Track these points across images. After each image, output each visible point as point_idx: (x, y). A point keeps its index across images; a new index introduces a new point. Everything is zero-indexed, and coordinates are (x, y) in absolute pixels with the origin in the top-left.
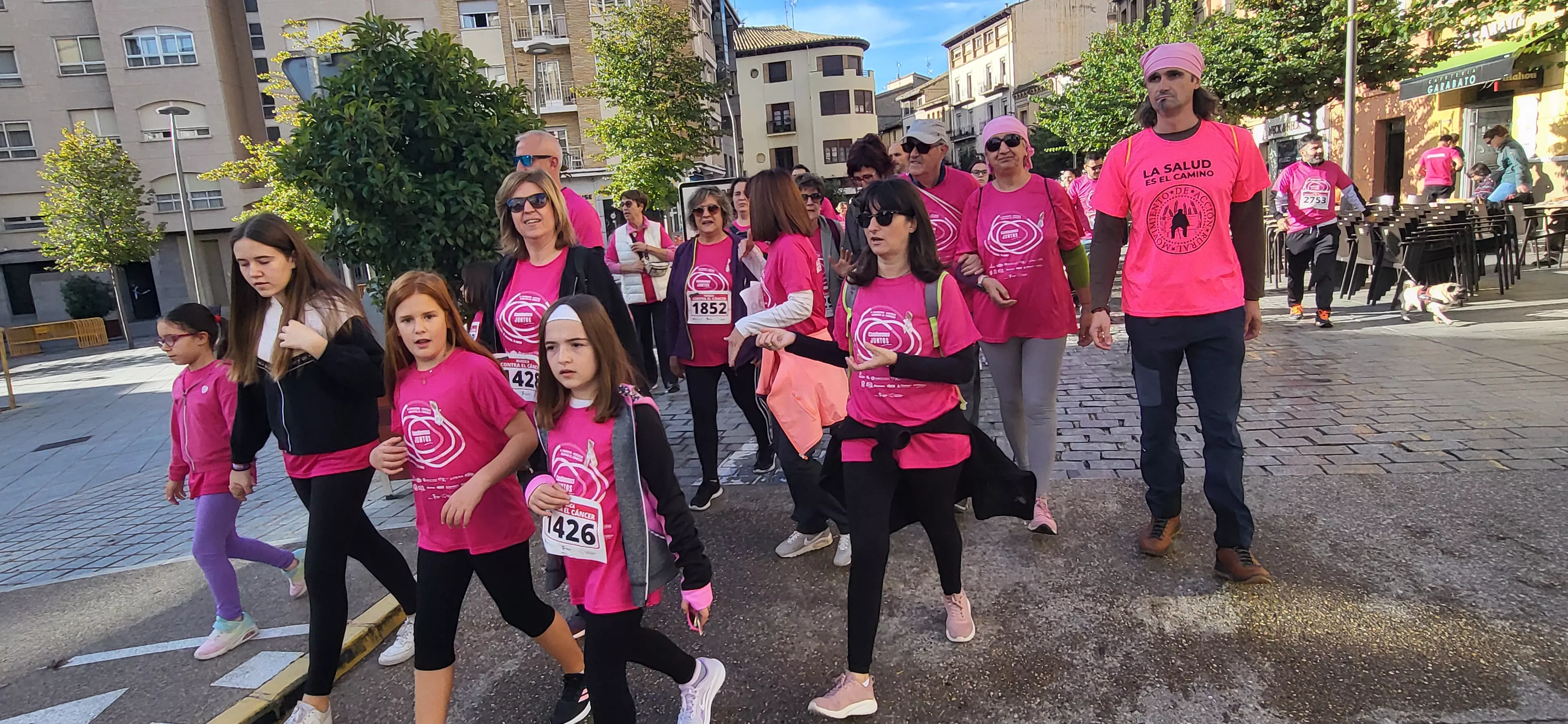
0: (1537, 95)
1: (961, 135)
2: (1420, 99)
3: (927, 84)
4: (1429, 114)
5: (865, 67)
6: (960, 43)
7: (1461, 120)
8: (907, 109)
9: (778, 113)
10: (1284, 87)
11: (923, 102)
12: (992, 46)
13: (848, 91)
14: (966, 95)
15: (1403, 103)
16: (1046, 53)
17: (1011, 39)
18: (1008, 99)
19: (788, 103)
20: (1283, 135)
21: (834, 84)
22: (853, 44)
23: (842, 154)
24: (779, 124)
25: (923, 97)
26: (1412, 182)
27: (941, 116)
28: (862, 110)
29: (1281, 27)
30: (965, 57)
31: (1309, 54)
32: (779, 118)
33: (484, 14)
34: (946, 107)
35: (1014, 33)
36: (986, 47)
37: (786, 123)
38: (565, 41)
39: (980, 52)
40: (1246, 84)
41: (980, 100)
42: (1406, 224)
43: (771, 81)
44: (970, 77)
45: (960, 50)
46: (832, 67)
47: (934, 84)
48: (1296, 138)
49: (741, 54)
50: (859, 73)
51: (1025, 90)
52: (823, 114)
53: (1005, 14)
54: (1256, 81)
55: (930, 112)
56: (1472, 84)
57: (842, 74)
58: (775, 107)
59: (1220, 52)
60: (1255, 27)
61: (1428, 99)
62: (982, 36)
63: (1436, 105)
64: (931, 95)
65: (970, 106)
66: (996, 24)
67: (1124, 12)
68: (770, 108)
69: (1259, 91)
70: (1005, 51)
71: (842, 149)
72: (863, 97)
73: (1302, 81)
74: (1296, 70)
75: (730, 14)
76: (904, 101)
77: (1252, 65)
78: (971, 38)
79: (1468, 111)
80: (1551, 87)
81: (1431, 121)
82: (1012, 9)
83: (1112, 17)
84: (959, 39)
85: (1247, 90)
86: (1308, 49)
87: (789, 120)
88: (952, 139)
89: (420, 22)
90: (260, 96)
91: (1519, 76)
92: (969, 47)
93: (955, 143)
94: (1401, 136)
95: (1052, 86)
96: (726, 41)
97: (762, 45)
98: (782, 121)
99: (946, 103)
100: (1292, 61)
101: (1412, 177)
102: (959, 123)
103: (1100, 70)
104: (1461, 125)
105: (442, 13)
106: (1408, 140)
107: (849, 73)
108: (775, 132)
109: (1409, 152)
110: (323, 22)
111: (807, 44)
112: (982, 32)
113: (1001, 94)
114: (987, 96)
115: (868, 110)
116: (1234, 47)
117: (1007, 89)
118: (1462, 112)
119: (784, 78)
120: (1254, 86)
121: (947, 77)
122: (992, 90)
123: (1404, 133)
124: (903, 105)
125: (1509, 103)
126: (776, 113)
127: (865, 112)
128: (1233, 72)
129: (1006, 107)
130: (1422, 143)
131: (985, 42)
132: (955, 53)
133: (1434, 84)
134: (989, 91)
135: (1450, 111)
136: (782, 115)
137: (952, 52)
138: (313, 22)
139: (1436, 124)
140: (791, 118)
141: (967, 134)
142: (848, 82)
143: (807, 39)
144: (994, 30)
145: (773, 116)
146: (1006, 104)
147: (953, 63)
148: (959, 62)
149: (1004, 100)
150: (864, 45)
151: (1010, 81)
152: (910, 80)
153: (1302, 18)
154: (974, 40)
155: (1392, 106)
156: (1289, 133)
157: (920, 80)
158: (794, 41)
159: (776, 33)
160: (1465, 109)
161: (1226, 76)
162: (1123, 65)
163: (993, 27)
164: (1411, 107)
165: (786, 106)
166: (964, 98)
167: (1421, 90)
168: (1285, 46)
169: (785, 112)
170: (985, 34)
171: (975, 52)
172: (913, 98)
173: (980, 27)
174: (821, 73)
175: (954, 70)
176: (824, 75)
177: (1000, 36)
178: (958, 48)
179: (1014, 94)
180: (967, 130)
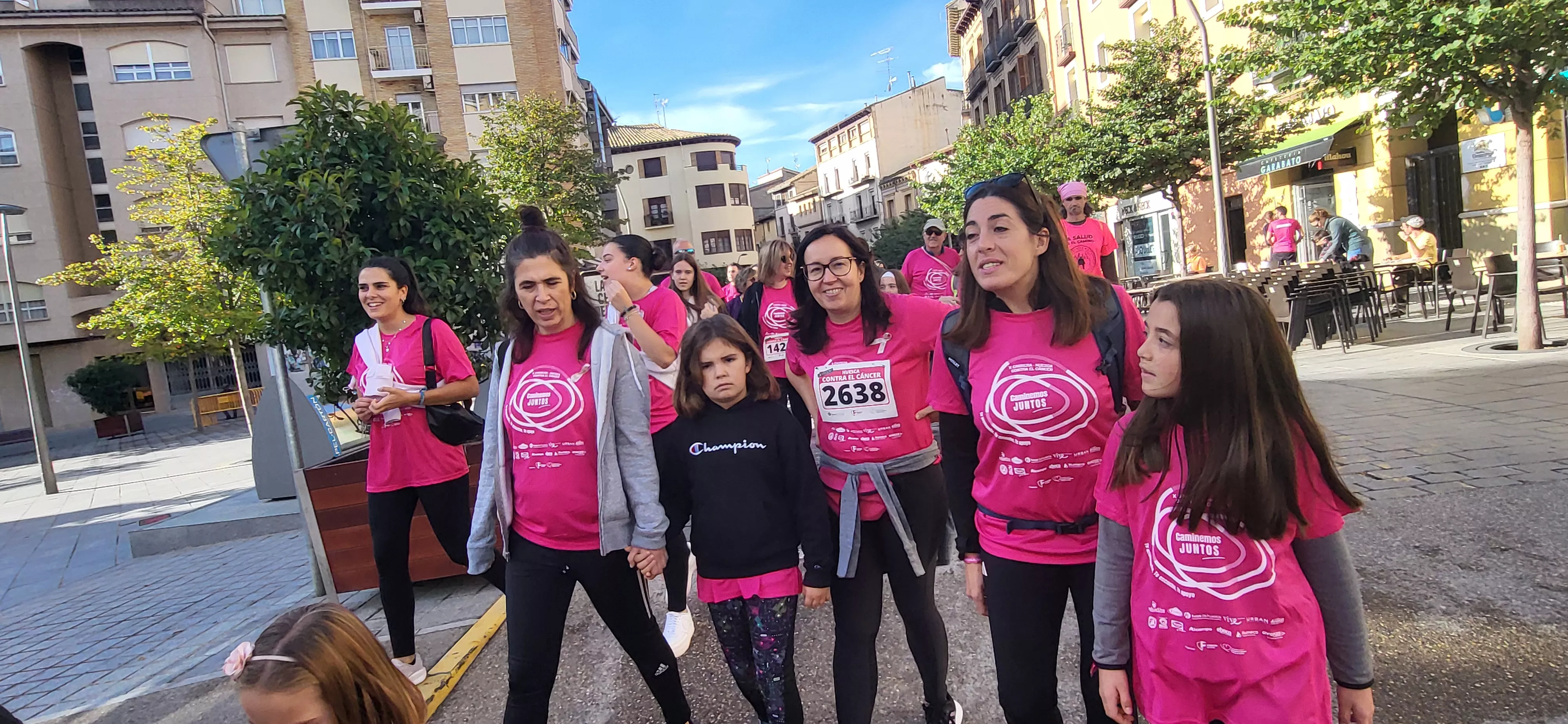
0: (1353, 173)
2: (1253, 179)
3: (796, 177)
4: (1263, 191)
5: (738, 161)
6: (826, 140)
7: (1292, 196)
8: (778, 201)
9: (655, 207)
10: (1151, 168)
11: (794, 194)
12: (856, 142)
13: (723, 185)
14: (835, 187)
15: (1239, 183)
17: (873, 135)
18: (875, 190)
19: (664, 197)
20: (1134, 214)
21: (709, 178)
22: (724, 141)
23: (721, 245)
24: (656, 217)
25: (793, 189)
26: (1255, 252)
27: (812, 207)
28: (737, 202)
29: (1142, 115)
30: (831, 152)
31: (1170, 138)
32: (656, 212)
34: (817, 198)
35: (876, 130)
36: (850, 142)
37: (663, 216)
39: (846, 147)
40: (1118, 165)
41: (849, 192)
42: (1289, 282)
43: (647, 176)
44: (837, 171)
45: (826, 146)
46: (706, 162)
47: (803, 177)
48: (1146, 216)
49: (616, 151)
50: (733, 167)
51: (892, 181)
52: (700, 206)
53: (866, 112)
54: (1127, 162)
55: (802, 203)
56: (1299, 163)
57: (716, 168)
58: (651, 201)
59: (1091, 138)
60: (1118, 116)
61: (1260, 179)
62: (846, 132)
63: (1268, 183)
64: (802, 188)
65: (839, 197)
66: (858, 121)
67: (977, 109)
68: (647, 202)
69: (1129, 171)
70: (869, 146)
71: (720, 240)
72: (738, 190)
73: (1165, 162)
74: (1162, 152)
75: (604, 113)
76: (775, 193)
77: (1121, 148)
78: (835, 135)
79: (1296, 189)
80: (1364, 165)
81: (1265, 197)
82: (873, 108)
83: (966, 114)
84: (825, 135)
85: (1118, 171)
86: (1168, 134)
87: (666, 213)
90: (94, 198)
91: (1337, 157)
92: (835, 143)
94: (1241, 211)
95: (915, 176)
96: (601, 138)
97: (636, 141)
98: (660, 214)
99: (816, 194)
100: (1156, 144)
101: (1254, 247)
102: (830, 213)
103: (974, 158)
104: (1292, 200)
106: (1247, 215)
107: (723, 167)
108: (653, 225)
109: (1250, 226)
111: (680, 140)
112: (845, 129)
113: (867, 186)
114: (855, 187)
115: (743, 202)
116: (1103, 132)
117: (873, 180)
118: (1291, 189)
119: (660, 174)
120: (1125, 166)
121: (816, 170)
122: (860, 182)
123: (1242, 210)
124: (774, 197)
125: (1331, 180)
126: (652, 207)
127: (740, 204)
128: (1106, 154)
129: (873, 196)
130: (1260, 217)
131: (849, 138)
132: (821, 149)
133: (1266, 165)
134: (857, 183)
135: (1282, 188)
136: (659, 209)
137: (819, 148)
139: (1270, 201)
140: (668, 211)
141: (838, 222)
142: (722, 176)
143: (680, 136)
144: (857, 127)
145: (651, 210)
146: (873, 194)
147: (820, 157)
148: (826, 157)
149: (871, 191)
150: (736, 142)
151: (875, 172)
152: (779, 174)
153: (1159, 107)
154: (838, 136)
155: (1229, 186)
156: (1140, 212)
157: (788, 174)
158: (667, 138)
159: (648, 131)
160: (1294, 187)
161: (1099, 158)
162: (996, 153)
163: (856, 124)
164: (1246, 186)
165: (662, 200)
166: (833, 190)
167: (1255, 171)
168: (1151, 132)
169: (662, 206)
170: (848, 131)
171: (840, 147)
172: (784, 191)
173: (843, 125)
174: (696, 168)
175: (821, 164)
176: (699, 170)
177: (863, 132)
178: (824, 144)
179: (880, 185)
180: (838, 219)
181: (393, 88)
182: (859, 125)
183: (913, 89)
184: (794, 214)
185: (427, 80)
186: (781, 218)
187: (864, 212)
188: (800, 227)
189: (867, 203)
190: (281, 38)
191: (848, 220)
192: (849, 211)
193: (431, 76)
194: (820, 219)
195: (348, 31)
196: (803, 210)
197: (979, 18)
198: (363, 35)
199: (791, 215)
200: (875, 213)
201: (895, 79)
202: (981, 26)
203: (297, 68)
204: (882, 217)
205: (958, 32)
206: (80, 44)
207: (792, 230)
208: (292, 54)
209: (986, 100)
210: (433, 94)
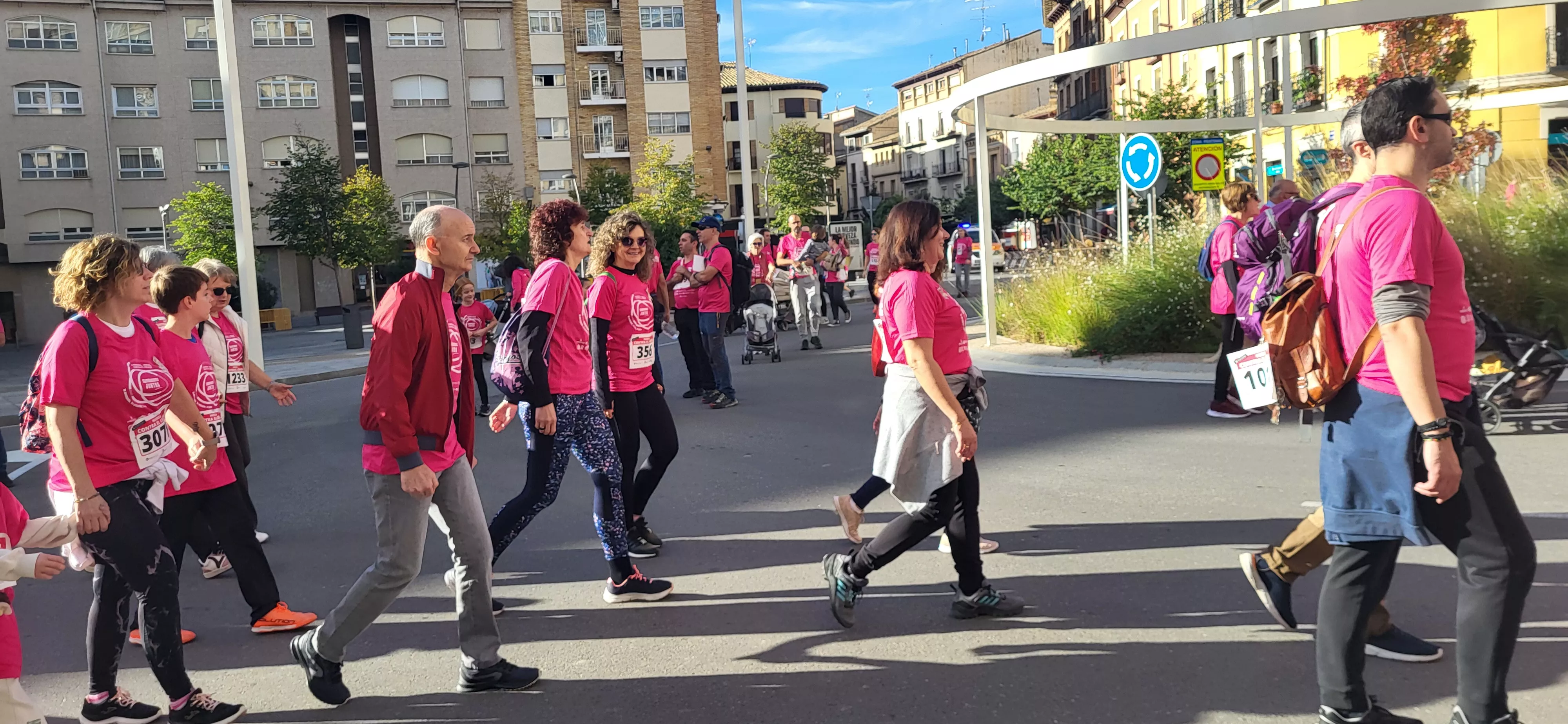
1: (911, 177)
3: (875, 120)
6: (912, 86)
8: (853, 147)
11: (871, 140)
12: (944, 94)
13: (809, 133)
14: (917, 138)
16: (996, 103)
18: (961, 146)
21: (796, 125)
22: (814, 88)
25: (870, 135)
27: (890, 156)
30: (916, 100)
33: (552, 76)
34: (896, 148)
36: (938, 93)
38: (623, 101)
39: (932, 97)
41: (932, 145)
43: (733, 119)
44: (921, 121)
45: (911, 93)
46: (794, 109)
47: (882, 122)
50: (819, 116)
53: (957, 66)
55: (879, 151)
62: (934, 83)
64: (879, 134)
65: (921, 149)
66: (948, 73)
67: (1062, 91)
68: (731, 146)
76: (848, 137)
78: (922, 83)
82: (964, 62)
84: (910, 82)
88: (902, 179)
89: (499, 80)
92: (920, 90)
93: (906, 184)
95: (1002, 137)
97: (724, 84)
99: (896, 144)
102: (909, 165)
105: (519, 74)
107: (811, 116)
108: (735, 169)
110: (424, 78)
111: (770, 86)
112: (933, 79)
113: (953, 141)
114: (939, 140)
117: (959, 136)
121: (896, 115)
122: (945, 135)
124: (848, 141)
126: (736, 151)
129: (958, 153)
131: (937, 89)
132: (906, 94)
134: (941, 137)
137: (902, 94)
138: (415, 78)
141: (918, 176)
142: (809, 123)
143: (770, 81)
144: (946, 79)
145: (735, 154)
146: (958, 150)
147: (903, 104)
148: (909, 104)
149: (956, 146)
150: (823, 89)
151: (962, 128)
152: (850, 113)
154: (925, 85)
157: (862, 115)
158: (757, 82)
159: (733, 71)
163: (945, 75)
166: (915, 141)
170: (937, 82)
171: (926, 97)
172: (858, 135)
173: (931, 75)
174: (784, 115)
175: (904, 113)
176: (787, 116)
177: (952, 84)
178: (908, 91)
179: (967, 141)
180: (918, 172)
181: (589, 58)
182: (948, 78)
183: (1007, 42)
184: (869, 163)
185: (618, 55)
186: (853, 165)
187: (947, 167)
188: (874, 177)
189: (950, 159)
190: (508, 15)
191: (929, 173)
192: (931, 166)
193: (622, 52)
194: (898, 170)
195: (558, 11)
196: (879, 160)
197: (1067, 16)
198: (569, 15)
199: (865, 163)
200: (959, 169)
201: (989, 30)
202: (1069, 24)
203: (517, 39)
204: (966, 175)
205: (1050, 20)
206: (368, 17)
207: (865, 179)
208: (514, 27)
209: (1069, 87)
210: (622, 66)
